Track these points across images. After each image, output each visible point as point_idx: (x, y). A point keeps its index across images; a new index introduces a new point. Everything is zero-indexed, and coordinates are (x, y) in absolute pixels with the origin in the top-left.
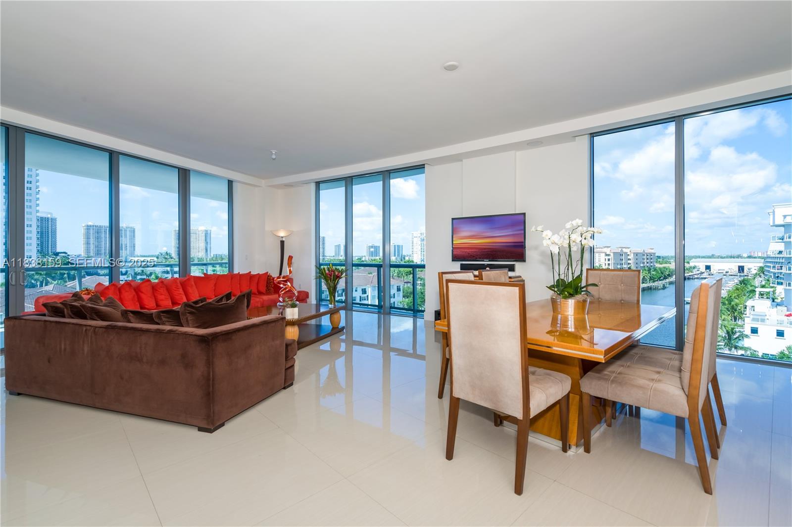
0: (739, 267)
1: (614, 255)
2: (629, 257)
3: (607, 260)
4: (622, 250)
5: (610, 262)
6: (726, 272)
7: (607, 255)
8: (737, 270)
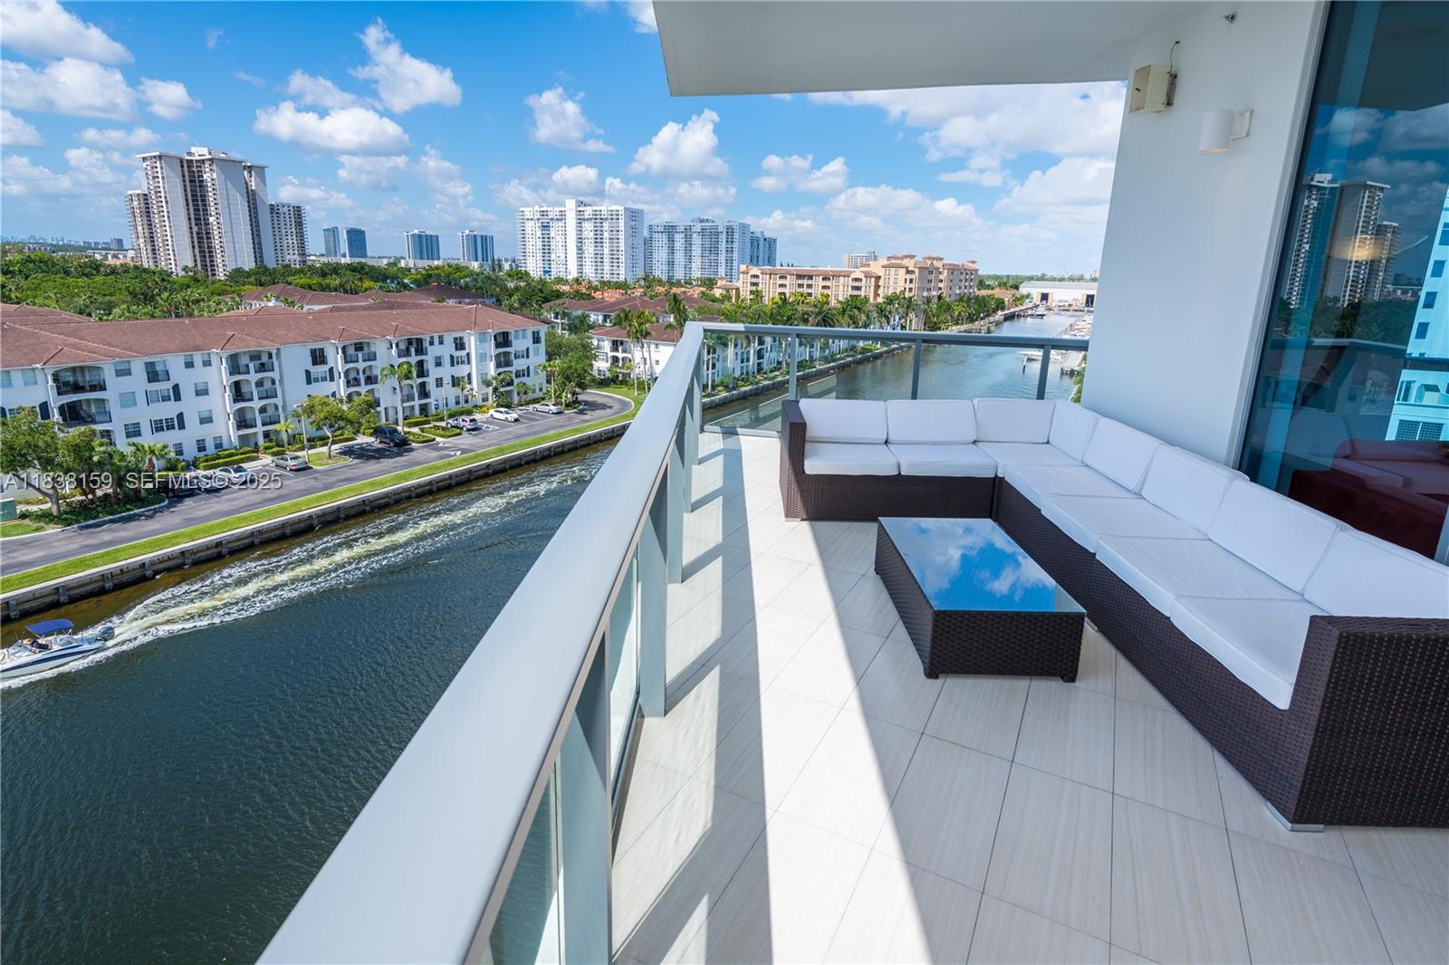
1: (920, 271)
2: (941, 277)
3: (908, 281)
4: (932, 263)
5: (912, 286)
6: (1070, 305)
7: (909, 272)
8: (1084, 302)
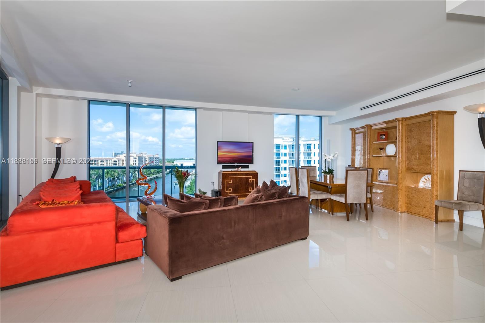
0: (181, 164)
1: (138, 158)
2: (146, 160)
4: (142, 155)
5: (136, 163)
7: (135, 158)
